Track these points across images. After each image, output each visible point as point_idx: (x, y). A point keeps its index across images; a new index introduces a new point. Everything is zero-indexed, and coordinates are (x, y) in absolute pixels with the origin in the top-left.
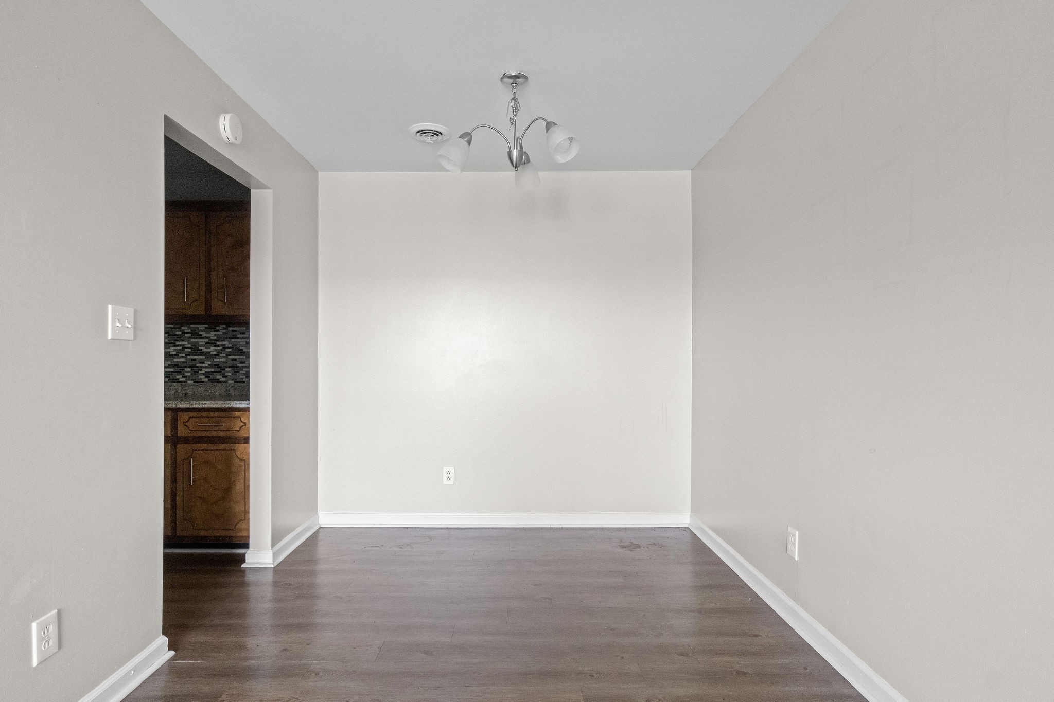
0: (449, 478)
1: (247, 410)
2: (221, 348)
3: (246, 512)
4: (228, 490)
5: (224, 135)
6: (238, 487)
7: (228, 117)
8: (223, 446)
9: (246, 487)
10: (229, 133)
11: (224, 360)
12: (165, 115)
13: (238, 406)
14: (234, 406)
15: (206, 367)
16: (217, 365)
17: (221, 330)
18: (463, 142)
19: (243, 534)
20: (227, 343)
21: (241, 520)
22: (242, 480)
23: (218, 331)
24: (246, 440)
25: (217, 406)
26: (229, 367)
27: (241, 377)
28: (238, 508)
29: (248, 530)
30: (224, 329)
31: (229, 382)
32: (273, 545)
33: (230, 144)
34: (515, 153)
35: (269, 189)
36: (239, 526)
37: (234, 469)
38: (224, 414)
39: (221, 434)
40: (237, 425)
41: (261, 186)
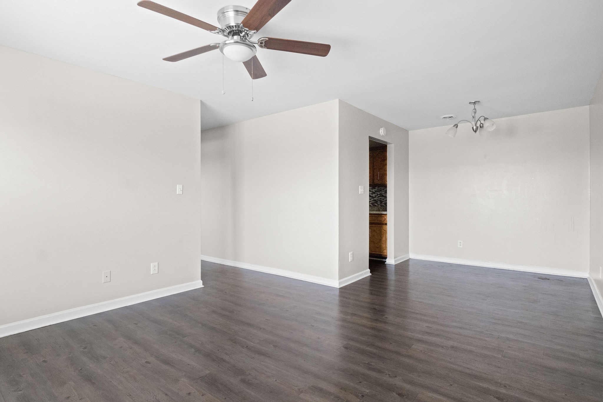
0: (460, 245)
1: (386, 214)
2: (376, 195)
3: (386, 247)
4: (380, 240)
5: (381, 134)
6: (384, 239)
7: (382, 129)
8: (379, 226)
9: (386, 239)
10: (383, 134)
11: (378, 199)
12: (369, 136)
13: (384, 213)
14: (382, 213)
15: (372, 201)
16: (375, 200)
17: (376, 188)
18: (455, 128)
19: (385, 254)
20: (378, 193)
21: (385, 249)
22: (385, 237)
23: (376, 189)
24: (386, 224)
25: (377, 213)
26: (379, 201)
27: (383, 204)
28: (384, 246)
29: (387, 253)
30: (377, 188)
31: (379, 206)
32: (395, 258)
33: (383, 136)
34: (475, 127)
35: (391, 144)
36: (384, 251)
37: (382, 233)
38: (379, 216)
39: (378, 222)
40: (383, 219)
41: (390, 144)
